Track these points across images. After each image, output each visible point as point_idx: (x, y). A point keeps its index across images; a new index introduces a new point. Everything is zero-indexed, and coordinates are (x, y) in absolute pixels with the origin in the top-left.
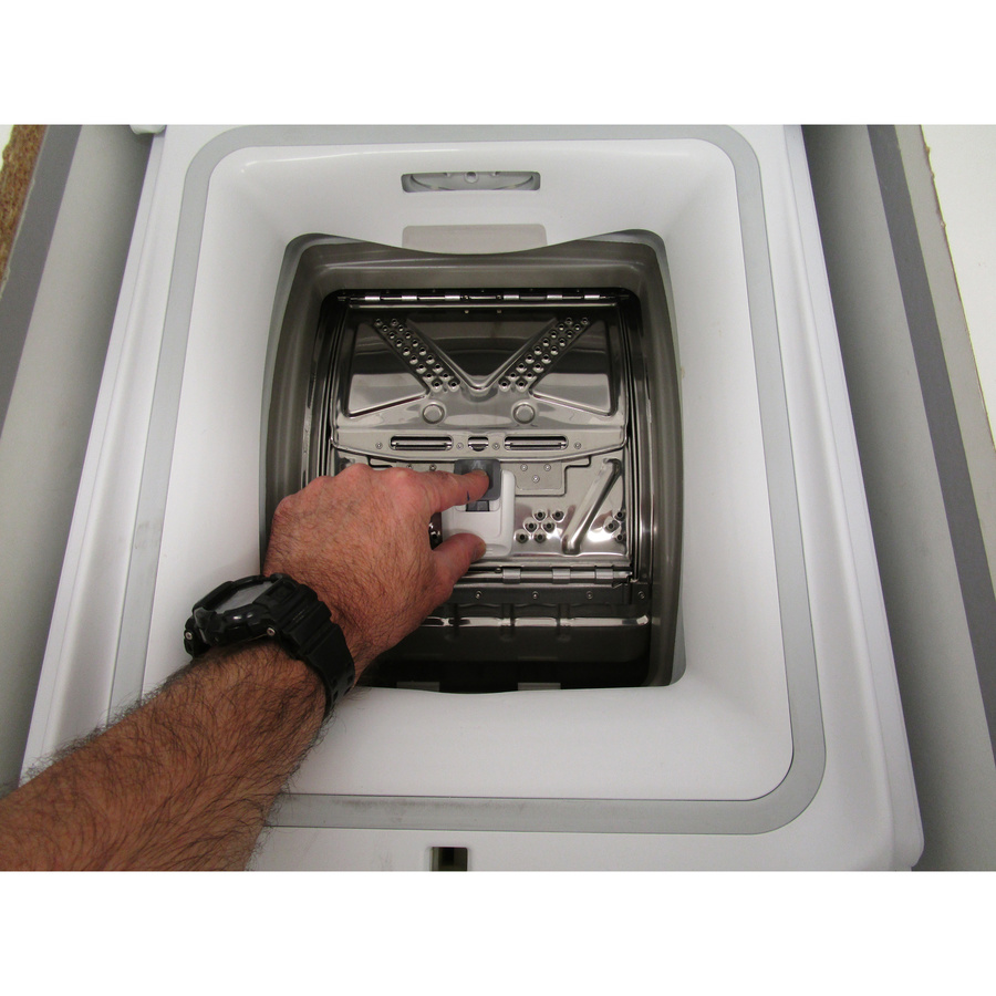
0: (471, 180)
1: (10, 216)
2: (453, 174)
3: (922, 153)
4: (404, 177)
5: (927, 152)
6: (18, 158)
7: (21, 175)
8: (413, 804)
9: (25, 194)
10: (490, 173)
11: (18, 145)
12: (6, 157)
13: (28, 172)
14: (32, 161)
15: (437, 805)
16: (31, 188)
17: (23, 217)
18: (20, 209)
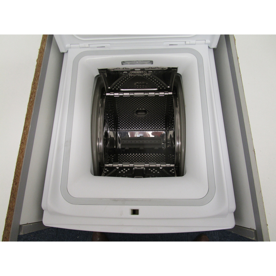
0: (137, 62)
1: (38, 74)
2: (133, 61)
3: (237, 59)
4: (122, 62)
5: (238, 58)
6: (39, 61)
7: (40, 65)
8: (127, 200)
9: (41, 69)
10: (142, 61)
11: (39, 58)
12: (37, 61)
13: (41, 64)
14: (42, 61)
15: (132, 200)
16: (42, 68)
17: (40, 74)
18: (40, 73)
